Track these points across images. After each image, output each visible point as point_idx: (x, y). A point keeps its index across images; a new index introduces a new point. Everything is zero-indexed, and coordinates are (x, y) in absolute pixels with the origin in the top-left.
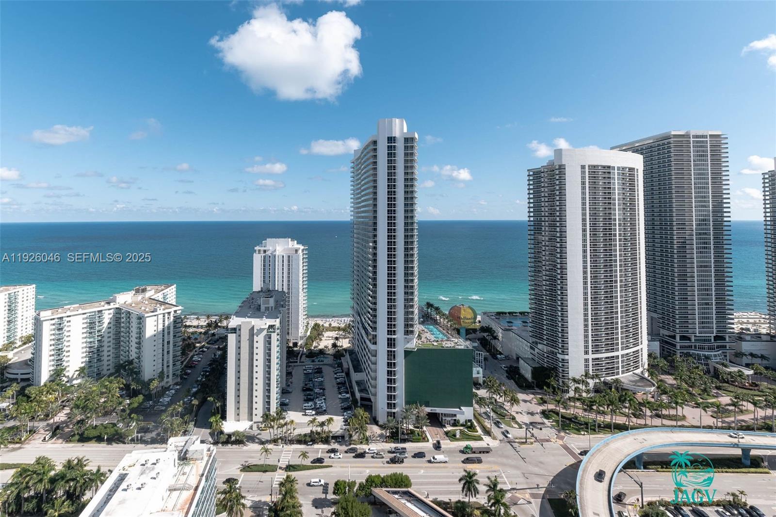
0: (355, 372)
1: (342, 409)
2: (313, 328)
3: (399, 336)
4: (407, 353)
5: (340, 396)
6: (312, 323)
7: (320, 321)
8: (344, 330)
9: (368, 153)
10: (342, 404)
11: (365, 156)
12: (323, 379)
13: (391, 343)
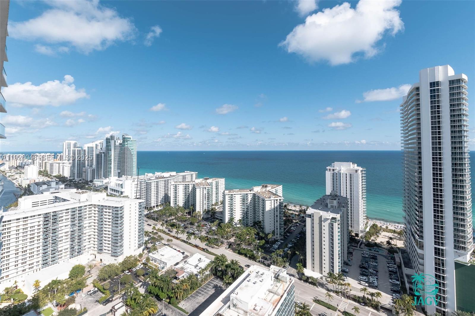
0: (405, 267)
1: (392, 290)
2: (372, 227)
3: (449, 248)
5: (390, 281)
6: (371, 223)
7: (379, 224)
8: (400, 233)
10: (392, 287)
12: (377, 264)
13: (439, 252)
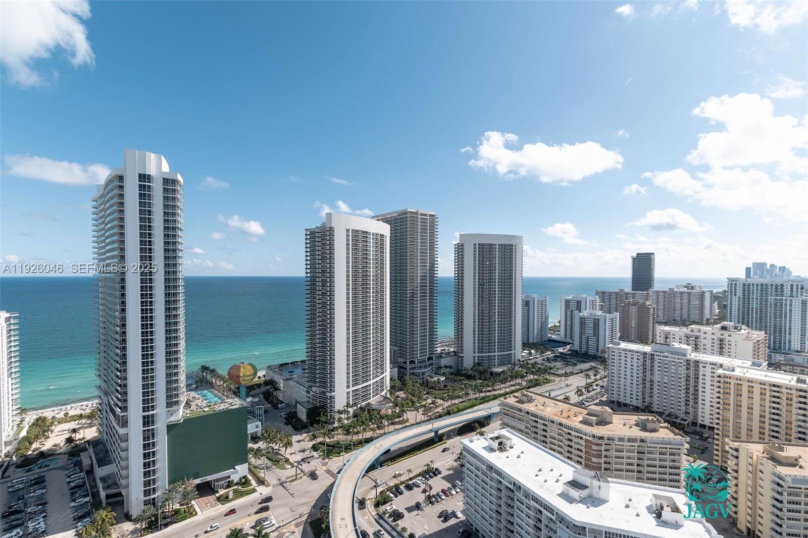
0: (99, 467)
1: (75, 520)
2: (34, 424)
3: (160, 410)
4: (171, 428)
5: (73, 504)
6: (31, 417)
7: (48, 413)
8: (90, 416)
9: (112, 190)
10: (76, 514)
11: (108, 193)
12: (44, 491)
13: (148, 421)
